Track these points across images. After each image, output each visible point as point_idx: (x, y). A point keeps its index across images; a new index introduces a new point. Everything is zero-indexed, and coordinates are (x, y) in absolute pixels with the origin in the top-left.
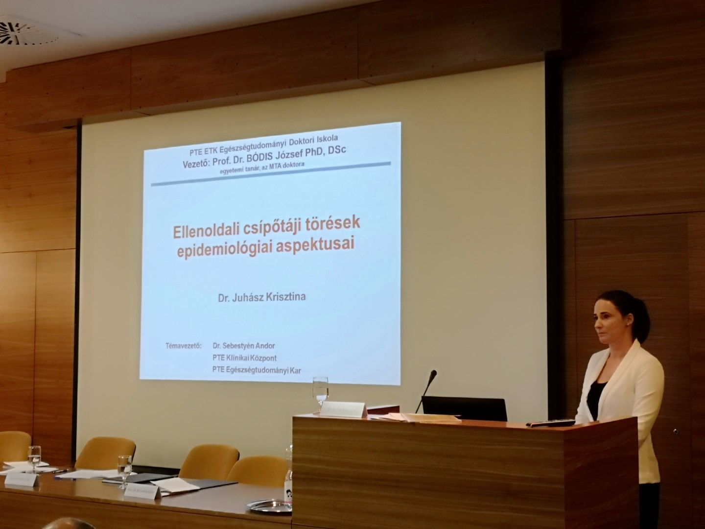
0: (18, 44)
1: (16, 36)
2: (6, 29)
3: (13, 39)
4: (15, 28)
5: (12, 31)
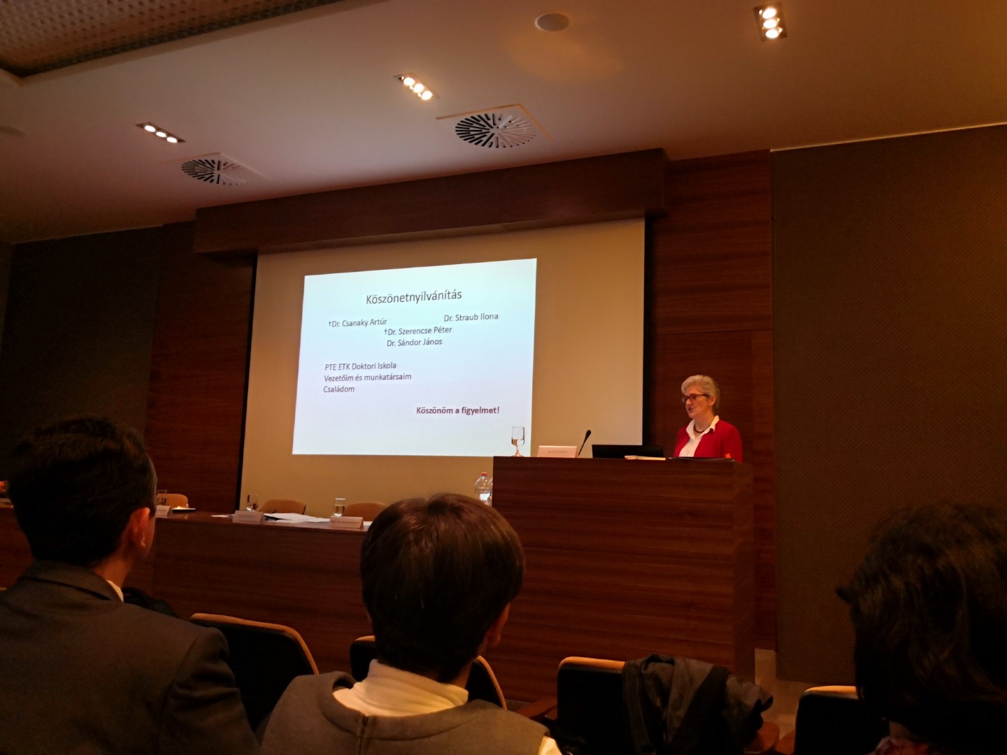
0: (218, 183)
1: (219, 176)
2: (213, 167)
3: (215, 178)
4: (222, 167)
5: (218, 169)
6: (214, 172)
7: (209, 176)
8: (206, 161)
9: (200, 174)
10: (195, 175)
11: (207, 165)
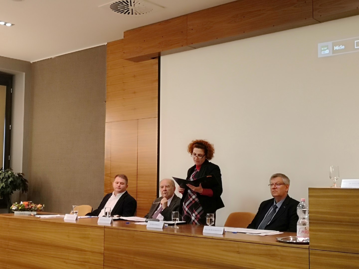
0: (132, 14)
1: (132, 9)
2: (128, 5)
3: (130, 11)
4: (133, 4)
5: (131, 6)
6: (129, 7)
7: (127, 10)
8: (123, 1)
9: (121, 10)
10: (118, 11)
11: (124, 4)
